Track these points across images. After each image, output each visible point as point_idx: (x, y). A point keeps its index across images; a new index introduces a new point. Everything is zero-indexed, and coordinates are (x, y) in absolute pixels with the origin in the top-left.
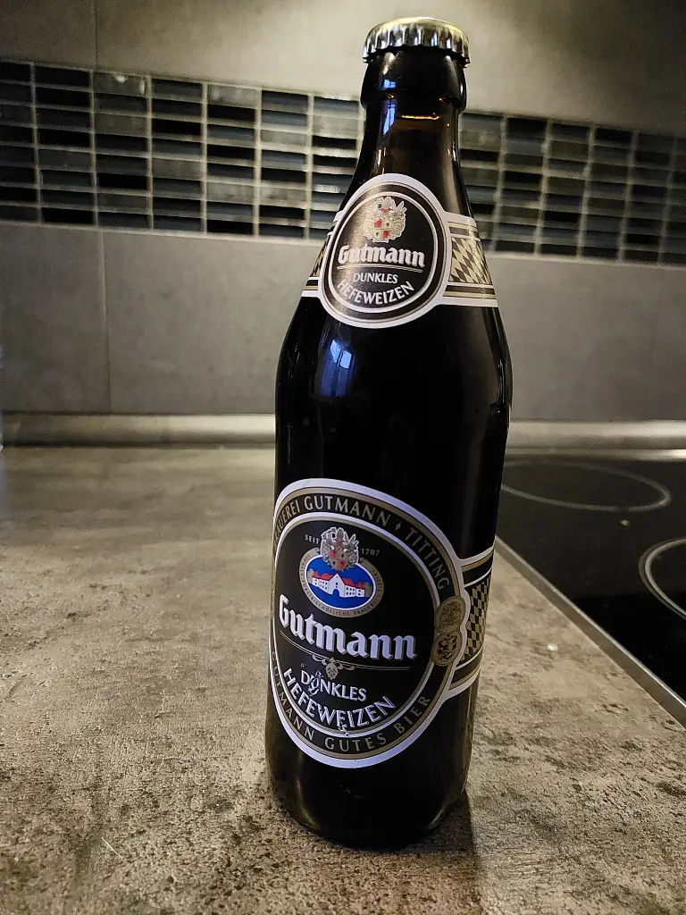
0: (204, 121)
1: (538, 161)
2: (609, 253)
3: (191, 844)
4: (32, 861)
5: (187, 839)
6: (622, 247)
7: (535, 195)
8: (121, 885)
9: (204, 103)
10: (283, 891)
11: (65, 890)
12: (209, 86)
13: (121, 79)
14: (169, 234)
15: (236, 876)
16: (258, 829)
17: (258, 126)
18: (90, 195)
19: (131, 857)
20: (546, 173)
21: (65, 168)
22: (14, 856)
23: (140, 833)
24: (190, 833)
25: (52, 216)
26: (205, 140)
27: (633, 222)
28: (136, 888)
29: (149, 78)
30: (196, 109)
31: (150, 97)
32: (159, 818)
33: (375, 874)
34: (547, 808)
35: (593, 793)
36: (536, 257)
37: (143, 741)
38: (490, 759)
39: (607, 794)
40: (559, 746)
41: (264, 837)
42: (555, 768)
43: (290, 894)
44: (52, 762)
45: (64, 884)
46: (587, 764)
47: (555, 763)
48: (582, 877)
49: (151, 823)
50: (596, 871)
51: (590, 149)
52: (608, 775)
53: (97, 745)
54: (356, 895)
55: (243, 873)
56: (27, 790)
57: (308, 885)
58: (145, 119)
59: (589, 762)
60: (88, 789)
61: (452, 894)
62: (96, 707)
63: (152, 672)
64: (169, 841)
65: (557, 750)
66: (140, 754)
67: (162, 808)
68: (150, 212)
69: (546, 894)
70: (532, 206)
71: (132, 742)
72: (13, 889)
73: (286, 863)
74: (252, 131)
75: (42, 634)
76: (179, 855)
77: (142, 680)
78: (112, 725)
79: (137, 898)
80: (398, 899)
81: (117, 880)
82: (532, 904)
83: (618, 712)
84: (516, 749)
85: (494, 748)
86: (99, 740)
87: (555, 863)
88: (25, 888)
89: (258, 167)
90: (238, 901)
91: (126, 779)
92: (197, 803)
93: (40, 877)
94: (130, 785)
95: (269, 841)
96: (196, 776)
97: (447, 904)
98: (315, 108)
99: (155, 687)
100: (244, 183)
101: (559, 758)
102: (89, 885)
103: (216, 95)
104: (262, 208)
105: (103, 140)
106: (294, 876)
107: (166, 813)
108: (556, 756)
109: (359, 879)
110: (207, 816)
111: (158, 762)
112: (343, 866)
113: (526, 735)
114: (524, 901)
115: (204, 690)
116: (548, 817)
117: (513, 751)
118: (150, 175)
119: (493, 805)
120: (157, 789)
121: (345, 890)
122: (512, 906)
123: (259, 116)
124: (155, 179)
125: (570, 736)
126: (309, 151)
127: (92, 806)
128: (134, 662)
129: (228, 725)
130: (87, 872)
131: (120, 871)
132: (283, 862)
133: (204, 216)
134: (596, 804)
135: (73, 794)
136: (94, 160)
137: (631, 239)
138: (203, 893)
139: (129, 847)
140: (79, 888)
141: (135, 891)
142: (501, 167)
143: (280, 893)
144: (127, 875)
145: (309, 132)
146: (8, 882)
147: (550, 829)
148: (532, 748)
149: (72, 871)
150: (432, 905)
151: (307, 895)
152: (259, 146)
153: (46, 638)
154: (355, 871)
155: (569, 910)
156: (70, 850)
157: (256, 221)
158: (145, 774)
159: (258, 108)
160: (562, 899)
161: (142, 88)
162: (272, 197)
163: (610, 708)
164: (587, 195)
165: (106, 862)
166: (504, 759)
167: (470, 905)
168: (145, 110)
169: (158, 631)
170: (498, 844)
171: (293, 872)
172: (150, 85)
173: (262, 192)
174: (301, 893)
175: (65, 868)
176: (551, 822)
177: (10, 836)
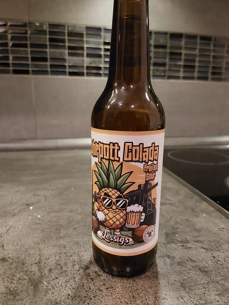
0: (66, 38)
1: (180, 48)
2: (206, 78)
3: (76, 282)
4: (18, 289)
5: (74, 280)
6: (210, 76)
7: (180, 60)
8: (51, 297)
9: (66, 31)
10: (111, 298)
11: (30, 299)
12: (68, 26)
13: (38, 24)
14: (55, 77)
15: (93, 293)
16: (99, 276)
17: (85, 39)
18: (28, 64)
19: (54, 287)
20: (183, 52)
21: (19, 55)
22: (11, 288)
23: (57, 278)
24: (75, 278)
25: (16, 72)
26: (67, 44)
27: (214, 68)
28: (57, 298)
29: (47, 24)
30: (63, 34)
31: (48, 30)
32: (63, 273)
33: (144, 290)
34: (204, 265)
35: (220, 259)
36: (181, 81)
37: (55, 246)
38: (181, 248)
39: (225, 259)
40: (205, 243)
41: (102, 278)
42: (205, 251)
43: (113, 298)
44: (23, 254)
45: (30, 297)
46: (216, 249)
47: (205, 249)
48: (220, 288)
49: (60, 275)
50: (225, 286)
51: (198, 44)
52: (224, 252)
53: (39, 248)
54: (138, 298)
55: (95, 292)
56: (15, 264)
57: (120, 295)
58: (46, 38)
59: (217, 248)
60: (36, 263)
61: (173, 296)
62: (38, 235)
63: (57, 222)
64: (67, 281)
65: (204, 244)
66: (55, 251)
67: (64, 269)
68: (49, 69)
69: (208, 295)
70: (179, 63)
71: (52, 246)
72: (11, 300)
73: (111, 287)
74: (83, 41)
75: (17, 211)
76: (71, 286)
77: (54, 226)
78: (44, 241)
79: (57, 302)
80: (154, 299)
81: (49, 296)
82: (203, 299)
83: (225, 230)
84: (190, 245)
85: (182, 244)
86: (39, 246)
87: (210, 284)
88: (15, 299)
89: (85, 53)
90: (95, 301)
91: (50, 259)
92: (77, 267)
93: (21, 295)
94: (52, 262)
95: (104, 280)
96: (75, 258)
97: (172, 300)
98: (104, 32)
99: (58, 228)
100: (80, 58)
101: (206, 247)
102: (39, 298)
103: (70, 29)
104: (87, 67)
105: (32, 46)
106: (114, 292)
107: (65, 271)
108: (205, 246)
109: (138, 292)
110: (80, 272)
111: (61, 253)
112: (132, 288)
113: (192, 240)
114: (200, 298)
115: (76, 228)
116: (205, 268)
117: (189, 245)
118: (48, 57)
119: (184, 264)
120: (62, 263)
121: (134, 296)
122: (196, 300)
123: (85, 36)
124: (50, 58)
125: (209, 239)
126: (102, 47)
127: (39, 269)
128: (50, 219)
129: (86, 240)
130: (38, 293)
131: (50, 292)
132: (110, 287)
133: (68, 70)
134: (221, 262)
135: (31, 265)
136: (29, 52)
137: (213, 73)
138: (81, 299)
139: (53, 283)
140: (35, 299)
141: (56, 299)
142: (168, 50)
143: (110, 298)
144: (53, 293)
145: (102, 41)
146: (9, 297)
147: (206, 272)
148: (196, 244)
149: (32, 293)
150: (167, 300)
151: (120, 299)
152: (85, 46)
153: (19, 213)
154: (137, 290)
155: (217, 301)
156: (31, 285)
157: (85, 71)
158: (57, 258)
159: (85, 33)
160: (214, 297)
161: (45, 27)
162: (90, 63)
163: (221, 229)
164: (197, 59)
165: (45, 289)
166: (187, 248)
167: (180, 300)
168: (46, 34)
169: (58, 209)
170: (188, 278)
171: (114, 290)
172: (48, 26)
173: (87, 61)
174: (118, 298)
175: (30, 292)
176: (206, 270)
177: (9, 281)
